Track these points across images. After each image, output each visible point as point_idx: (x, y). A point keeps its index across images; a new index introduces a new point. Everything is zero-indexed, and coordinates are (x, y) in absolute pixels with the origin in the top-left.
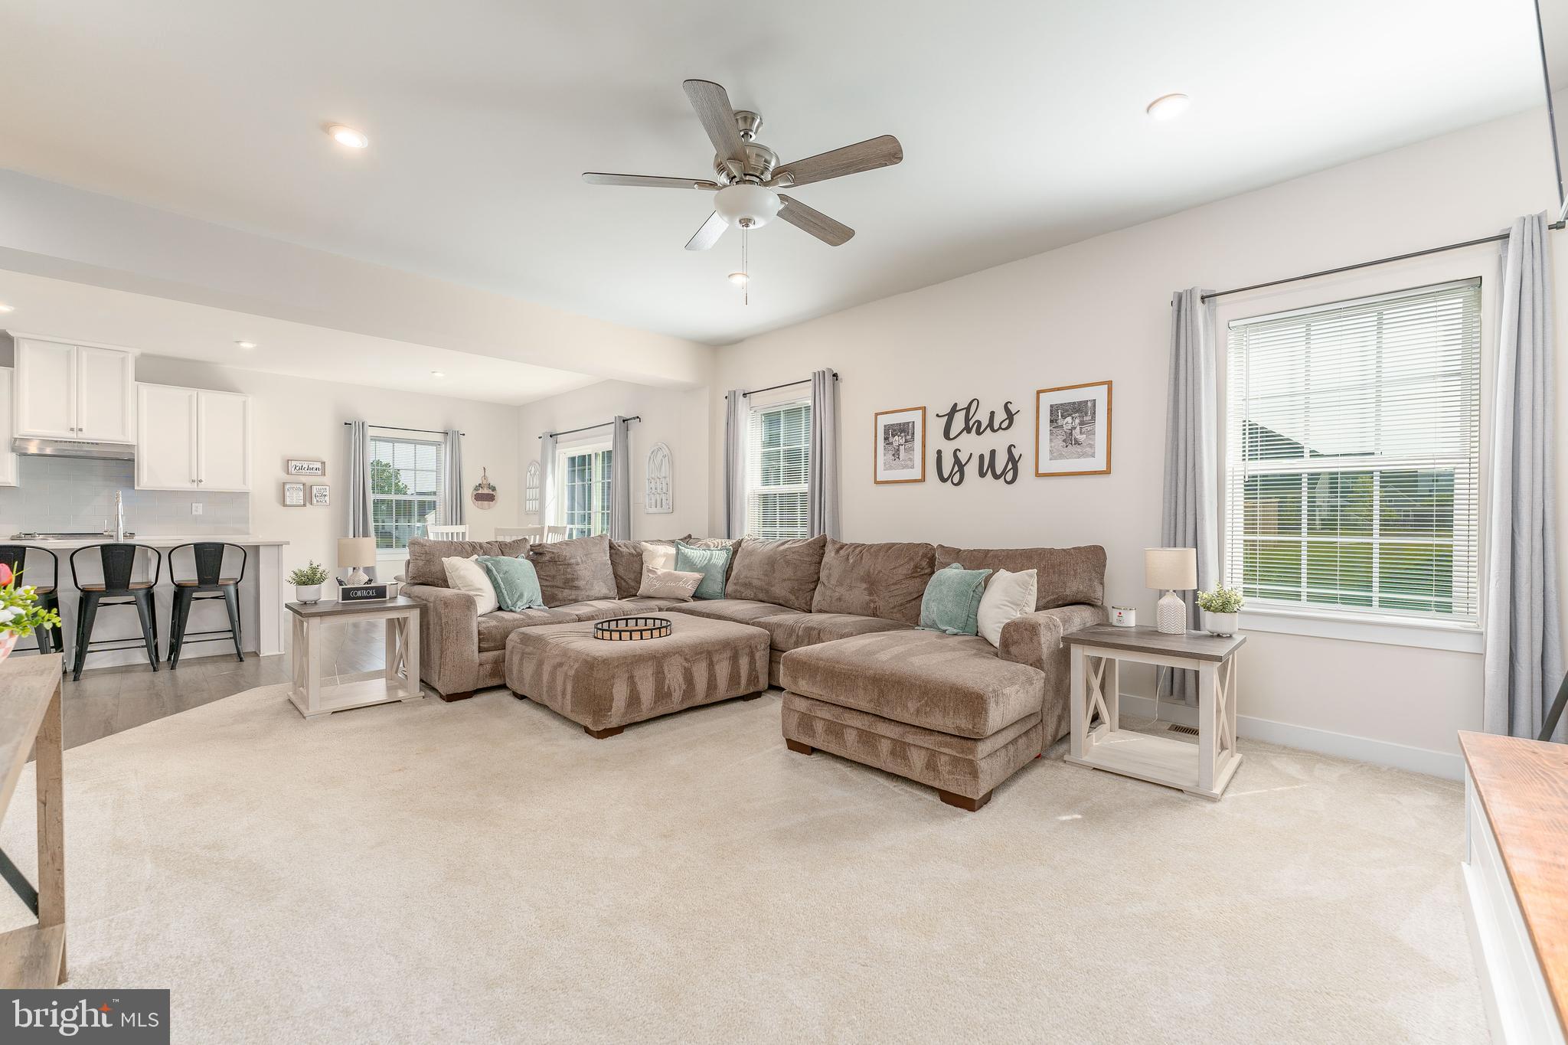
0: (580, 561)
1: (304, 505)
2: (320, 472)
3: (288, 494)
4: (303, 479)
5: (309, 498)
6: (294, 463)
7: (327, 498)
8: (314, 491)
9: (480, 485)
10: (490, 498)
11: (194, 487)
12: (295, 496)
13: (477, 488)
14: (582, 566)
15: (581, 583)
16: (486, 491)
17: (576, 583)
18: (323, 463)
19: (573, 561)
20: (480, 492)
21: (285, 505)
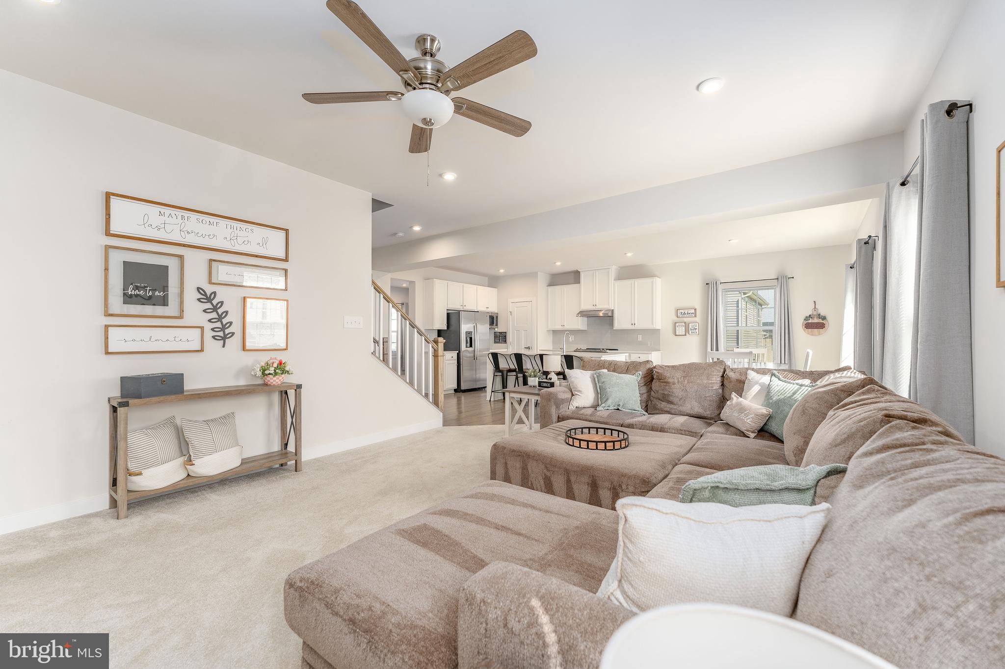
0: (676, 381)
1: (685, 335)
2: (694, 315)
3: (677, 328)
4: (686, 320)
5: (687, 331)
6: (680, 311)
7: (697, 330)
8: (690, 327)
9: (810, 316)
10: (821, 326)
11: (633, 327)
12: (681, 330)
13: (806, 319)
14: (677, 386)
15: (675, 400)
16: (816, 320)
17: (671, 399)
18: (695, 310)
19: (671, 380)
20: (810, 321)
21: (676, 335)
